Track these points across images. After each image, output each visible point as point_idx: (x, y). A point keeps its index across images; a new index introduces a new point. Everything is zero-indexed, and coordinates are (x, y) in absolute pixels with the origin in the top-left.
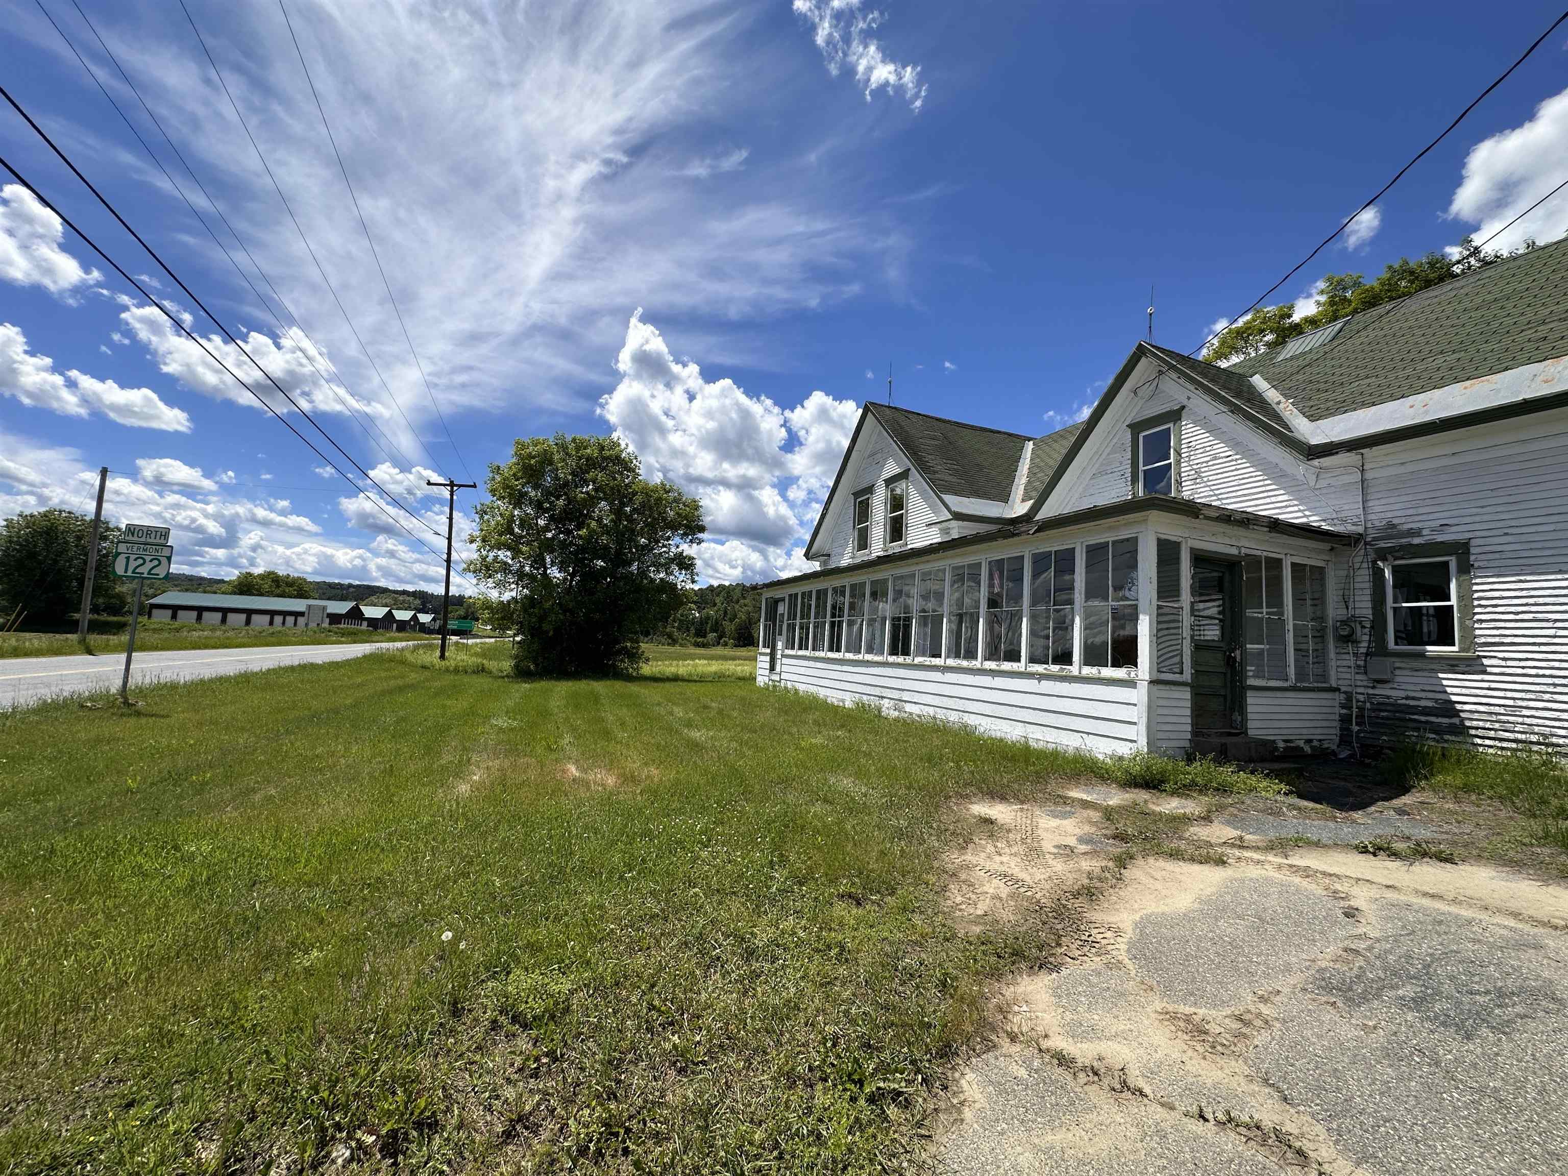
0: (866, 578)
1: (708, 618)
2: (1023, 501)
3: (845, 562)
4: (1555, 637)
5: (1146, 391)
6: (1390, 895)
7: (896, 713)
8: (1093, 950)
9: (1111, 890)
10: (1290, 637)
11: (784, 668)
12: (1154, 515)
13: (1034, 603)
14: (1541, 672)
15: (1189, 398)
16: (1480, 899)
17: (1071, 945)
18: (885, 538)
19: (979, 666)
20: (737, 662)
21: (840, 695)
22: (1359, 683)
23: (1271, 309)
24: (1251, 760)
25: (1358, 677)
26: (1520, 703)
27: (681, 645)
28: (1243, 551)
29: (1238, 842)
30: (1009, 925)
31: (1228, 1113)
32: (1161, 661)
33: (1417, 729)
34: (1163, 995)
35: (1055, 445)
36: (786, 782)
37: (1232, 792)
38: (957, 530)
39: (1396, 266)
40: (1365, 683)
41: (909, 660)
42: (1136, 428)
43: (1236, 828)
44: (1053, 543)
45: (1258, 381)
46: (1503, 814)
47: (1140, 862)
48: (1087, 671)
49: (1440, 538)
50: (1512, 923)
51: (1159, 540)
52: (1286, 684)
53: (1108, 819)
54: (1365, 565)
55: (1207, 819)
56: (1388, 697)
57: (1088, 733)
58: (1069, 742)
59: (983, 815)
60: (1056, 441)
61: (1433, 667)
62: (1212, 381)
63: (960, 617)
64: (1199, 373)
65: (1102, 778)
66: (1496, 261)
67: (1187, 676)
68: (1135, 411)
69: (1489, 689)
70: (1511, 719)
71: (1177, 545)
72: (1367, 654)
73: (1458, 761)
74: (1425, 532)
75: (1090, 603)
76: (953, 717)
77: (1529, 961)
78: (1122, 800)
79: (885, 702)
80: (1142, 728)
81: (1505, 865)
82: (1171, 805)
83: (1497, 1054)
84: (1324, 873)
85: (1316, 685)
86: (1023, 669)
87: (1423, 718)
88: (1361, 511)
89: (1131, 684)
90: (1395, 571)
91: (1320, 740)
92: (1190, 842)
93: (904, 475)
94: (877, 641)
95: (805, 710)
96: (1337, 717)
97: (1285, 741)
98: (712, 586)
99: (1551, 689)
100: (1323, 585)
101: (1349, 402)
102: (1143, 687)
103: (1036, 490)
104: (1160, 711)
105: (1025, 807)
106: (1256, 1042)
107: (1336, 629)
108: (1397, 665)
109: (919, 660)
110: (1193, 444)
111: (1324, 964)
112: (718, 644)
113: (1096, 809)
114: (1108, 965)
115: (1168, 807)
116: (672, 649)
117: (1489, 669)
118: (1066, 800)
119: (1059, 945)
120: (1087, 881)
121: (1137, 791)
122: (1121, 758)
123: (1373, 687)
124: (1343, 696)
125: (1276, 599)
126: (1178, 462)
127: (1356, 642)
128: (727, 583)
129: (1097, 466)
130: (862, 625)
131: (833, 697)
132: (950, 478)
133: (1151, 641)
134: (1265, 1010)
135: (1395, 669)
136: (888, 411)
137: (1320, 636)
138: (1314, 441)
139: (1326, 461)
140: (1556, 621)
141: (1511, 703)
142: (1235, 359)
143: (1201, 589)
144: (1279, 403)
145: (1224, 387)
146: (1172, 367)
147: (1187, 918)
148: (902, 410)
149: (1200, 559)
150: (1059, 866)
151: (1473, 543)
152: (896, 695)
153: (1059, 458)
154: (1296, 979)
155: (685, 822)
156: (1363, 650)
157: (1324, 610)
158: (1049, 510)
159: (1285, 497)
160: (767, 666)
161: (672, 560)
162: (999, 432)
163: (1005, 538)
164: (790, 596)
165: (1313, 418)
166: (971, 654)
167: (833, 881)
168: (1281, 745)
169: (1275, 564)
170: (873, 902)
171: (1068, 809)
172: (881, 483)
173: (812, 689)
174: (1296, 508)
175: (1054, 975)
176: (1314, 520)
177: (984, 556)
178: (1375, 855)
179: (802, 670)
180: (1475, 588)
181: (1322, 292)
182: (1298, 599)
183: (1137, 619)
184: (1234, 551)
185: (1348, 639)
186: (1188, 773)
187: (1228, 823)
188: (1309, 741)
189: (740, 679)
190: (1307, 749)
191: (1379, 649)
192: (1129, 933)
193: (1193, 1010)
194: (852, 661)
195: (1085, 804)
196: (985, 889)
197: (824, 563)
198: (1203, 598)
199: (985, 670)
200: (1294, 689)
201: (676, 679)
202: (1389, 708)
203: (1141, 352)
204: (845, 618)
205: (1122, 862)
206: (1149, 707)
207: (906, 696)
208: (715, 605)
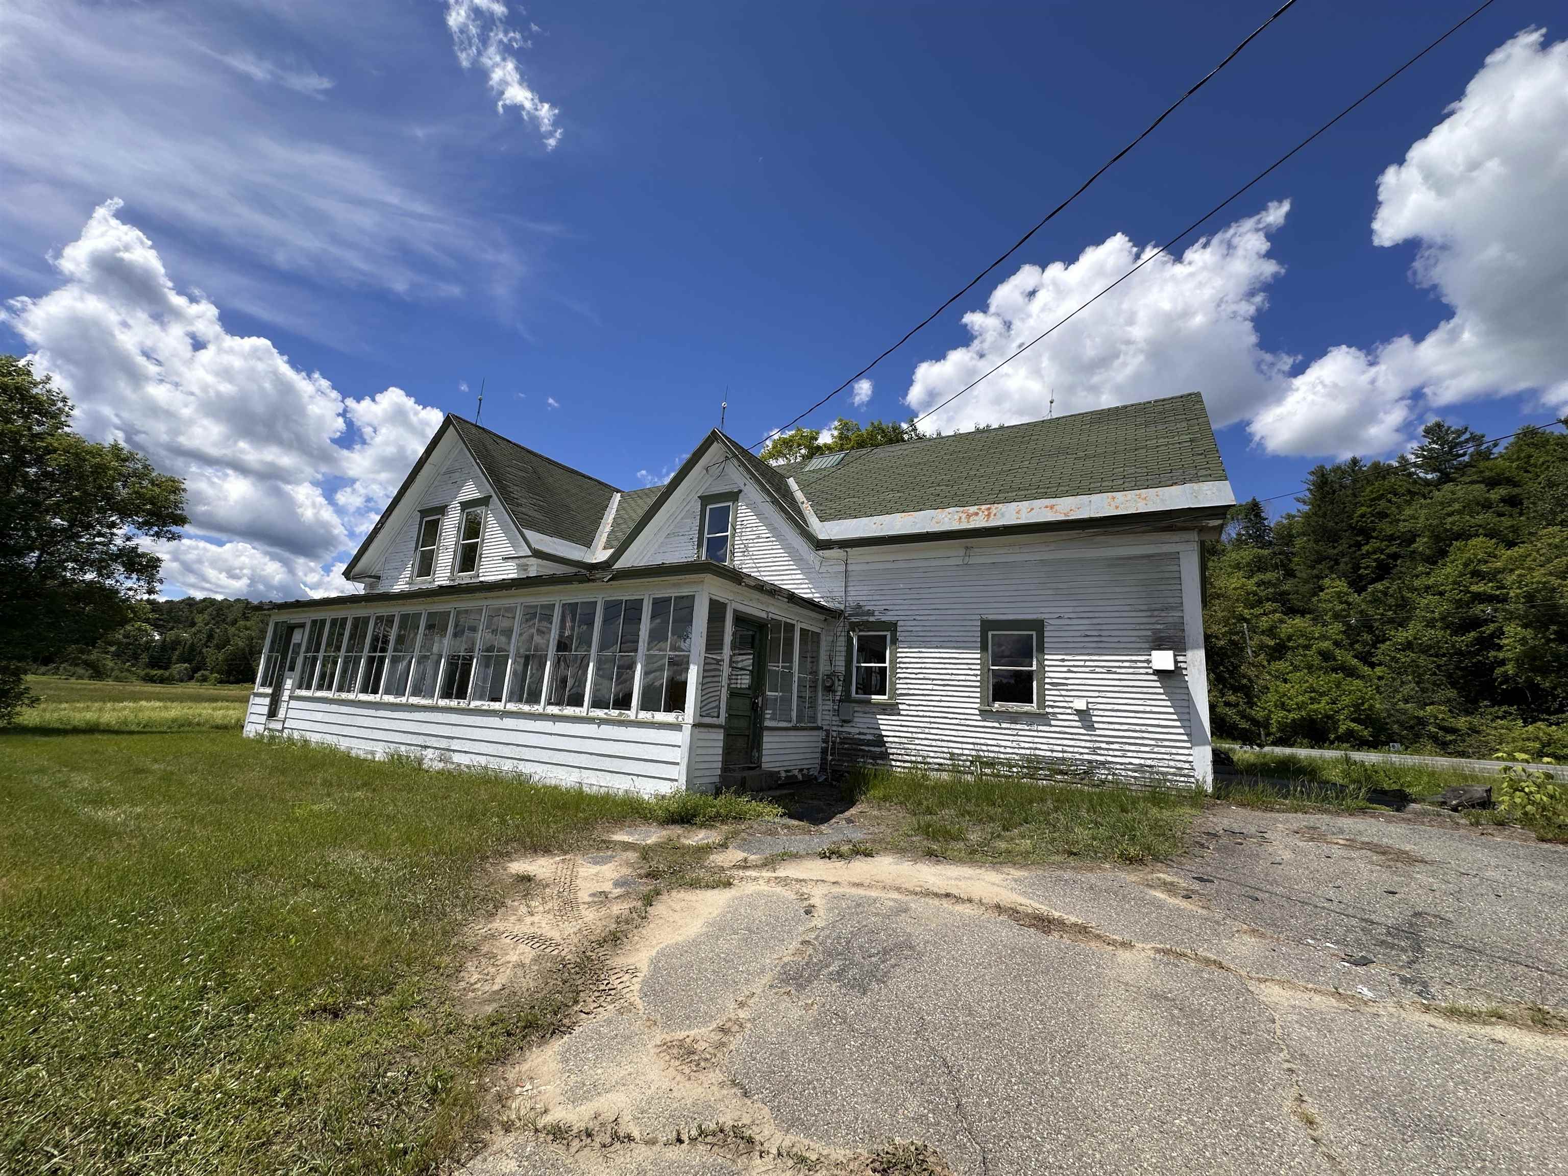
0: (423, 608)
1: (177, 642)
2: (605, 548)
3: (400, 586)
4: (932, 690)
5: (715, 470)
6: (836, 890)
7: (441, 765)
8: (609, 998)
9: (635, 931)
10: (795, 686)
11: (291, 714)
12: (709, 578)
13: (602, 647)
14: (925, 714)
15: (745, 485)
16: (883, 882)
17: (588, 1000)
18: (453, 566)
19: (541, 711)
20: (219, 704)
21: (369, 746)
22: (834, 723)
23: (806, 431)
24: (761, 790)
25: (834, 718)
26: (915, 735)
27: (117, 679)
28: (770, 615)
29: (743, 864)
30: (526, 994)
31: (700, 1127)
32: (703, 708)
33: (863, 757)
34: (666, 1026)
35: (639, 501)
36: (256, 869)
37: (745, 819)
38: (535, 568)
39: (876, 424)
40: (837, 723)
41: (463, 704)
42: (705, 500)
43: (743, 851)
44: (625, 592)
45: (791, 481)
46: (901, 815)
47: (665, 897)
48: (644, 715)
49: (884, 619)
50: (895, 895)
51: (711, 599)
52: (790, 725)
53: (644, 859)
54: (843, 634)
55: (724, 846)
56: (850, 733)
57: (638, 775)
58: (620, 785)
59: (521, 872)
60: (641, 498)
61: (874, 710)
62: (761, 474)
63: (527, 658)
64: (753, 466)
65: (645, 818)
66: (921, 438)
67: (722, 720)
68: (703, 489)
69: (901, 726)
70: (909, 746)
71: (724, 606)
72: (840, 701)
73: (883, 779)
74: (876, 613)
75: (652, 652)
76: (507, 766)
77: (903, 923)
78: (659, 838)
79: (429, 753)
80: (683, 767)
81: (898, 853)
82: (698, 837)
83: (878, 1000)
84: (797, 880)
85: (809, 725)
86: (585, 714)
87: (867, 748)
88: (843, 594)
89: (677, 727)
90: (860, 638)
91: (808, 769)
92: (708, 869)
93: (484, 501)
94: (428, 681)
95: (313, 767)
96: (820, 750)
97: (786, 771)
98: (193, 599)
99: (928, 725)
100: (818, 647)
101: (842, 512)
102: (687, 729)
103: (617, 539)
104: (699, 751)
105: (568, 857)
106: (731, 1048)
107: (823, 681)
108: (856, 709)
109: (474, 704)
110: (745, 523)
111: (785, 960)
112: (191, 678)
113: (635, 850)
114: (620, 1012)
115: (696, 839)
116: (99, 684)
117: (902, 712)
118: (608, 845)
119: (576, 1002)
120: (614, 926)
121: (673, 827)
122: (663, 797)
123: (842, 726)
124: (824, 733)
125: (788, 657)
126: (733, 536)
127: (834, 691)
128: (219, 597)
129: (671, 527)
130: (410, 662)
131: (359, 748)
132: (535, 514)
133: (697, 689)
134: (743, 1014)
135: (855, 712)
136: (474, 430)
137: (814, 687)
138: (821, 537)
139: (827, 553)
140: (933, 680)
141: (909, 735)
142: (781, 462)
143: (739, 645)
144: (803, 503)
145: (769, 482)
146: (735, 456)
147: (695, 943)
148: (490, 432)
149: (741, 619)
150: (590, 915)
151: (899, 623)
152: (443, 744)
153: (641, 513)
154: (766, 979)
155: (41, 958)
156: (838, 698)
157: (818, 665)
158: (629, 560)
159: (801, 576)
160: (265, 710)
161: (115, 557)
162: (590, 478)
163: (581, 582)
164: (314, 622)
165: (822, 519)
166: (534, 698)
167: (303, 995)
168: (783, 774)
169: (790, 628)
170: (359, 1009)
171: (610, 853)
172: (455, 504)
173: (329, 739)
174: (806, 586)
175: (566, 1037)
176: (817, 597)
177: (559, 597)
178: (830, 859)
179: (319, 716)
180: (899, 655)
181: (836, 428)
182: (803, 657)
183: (688, 669)
184: (764, 615)
185: (829, 689)
186: (715, 806)
187: (739, 847)
188: (801, 770)
189: (218, 727)
190: (800, 777)
191: (847, 698)
192: (645, 970)
193: (687, 1033)
194: (392, 704)
195: (626, 846)
196: (508, 958)
197: (371, 586)
198: (742, 652)
199: (547, 715)
200: (795, 728)
201: (92, 729)
202: (849, 741)
203: (713, 438)
204: (389, 654)
205: (648, 901)
206: (690, 748)
207: (455, 744)
208: (193, 624)
